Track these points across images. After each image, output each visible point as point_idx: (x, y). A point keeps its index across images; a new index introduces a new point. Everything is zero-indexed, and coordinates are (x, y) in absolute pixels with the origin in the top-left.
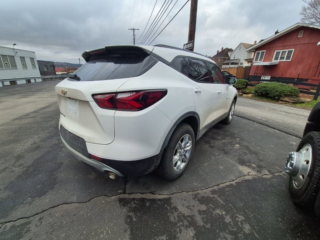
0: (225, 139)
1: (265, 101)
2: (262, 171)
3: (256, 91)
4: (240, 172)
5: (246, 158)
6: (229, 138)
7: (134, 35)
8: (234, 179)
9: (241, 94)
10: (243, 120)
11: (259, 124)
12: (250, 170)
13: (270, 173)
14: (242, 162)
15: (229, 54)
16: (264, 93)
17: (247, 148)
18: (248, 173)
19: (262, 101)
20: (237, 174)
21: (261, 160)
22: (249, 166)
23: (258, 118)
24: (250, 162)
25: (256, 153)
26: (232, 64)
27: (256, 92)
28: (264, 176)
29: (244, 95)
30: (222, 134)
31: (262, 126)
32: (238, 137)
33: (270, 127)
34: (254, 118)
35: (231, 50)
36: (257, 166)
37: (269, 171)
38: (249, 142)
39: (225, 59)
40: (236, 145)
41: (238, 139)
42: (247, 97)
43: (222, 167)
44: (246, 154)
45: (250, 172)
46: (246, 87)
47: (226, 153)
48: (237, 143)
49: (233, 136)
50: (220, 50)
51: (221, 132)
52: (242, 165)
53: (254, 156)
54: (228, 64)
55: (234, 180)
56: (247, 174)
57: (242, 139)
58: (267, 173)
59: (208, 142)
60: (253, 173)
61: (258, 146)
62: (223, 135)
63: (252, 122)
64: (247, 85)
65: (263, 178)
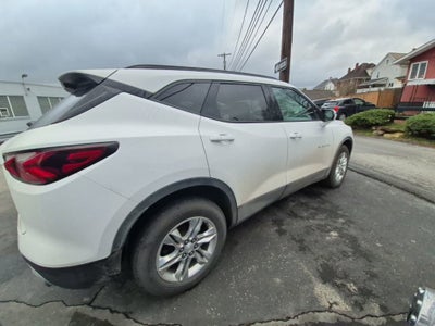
0: (314, 218)
1: (425, 146)
2: (365, 307)
3: (408, 127)
4: (314, 300)
5: (341, 265)
6: (323, 216)
7: (225, 62)
8: (291, 314)
9: (380, 132)
10: (368, 182)
11: (398, 191)
12: (338, 299)
13: (382, 313)
14: (327, 276)
15: (369, 71)
16: (424, 131)
17: (354, 241)
18: (331, 305)
19: (421, 145)
20: (304, 304)
21: (373, 276)
22: (340, 288)
23: (403, 178)
24: (346, 277)
25: (367, 256)
26: (374, 86)
27: (409, 129)
28: (365, 321)
29: (385, 135)
30: (313, 208)
31: (405, 194)
32: (342, 216)
33: (422, 198)
34: (394, 177)
35: (372, 66)
36: (359, 289)
37: (383, 308)
38: (362, 230)
39: (360, 81)
40: (333, 233)
41: (341, 220)
42: (390, 139)
43: (278, 280)
44: (345, 255)
45: (335, 303)
46: (392, 121)
47: (303, 249)
48: (335, 229)
49: (333, 213)
50: (353, 68)
51: (314, 203)
52: (324, 283)
53: (361, 263)
54: (367, 87)
55: (290, 318)
56: (328, 305)
57: (349, 222)
58: (377, 311)
59: (279, 223)
60: (343, 306)
61: (380, 239)
62: (316, 209)
63: (385, 185)
64: (393, 118)
65: (361, 324)
